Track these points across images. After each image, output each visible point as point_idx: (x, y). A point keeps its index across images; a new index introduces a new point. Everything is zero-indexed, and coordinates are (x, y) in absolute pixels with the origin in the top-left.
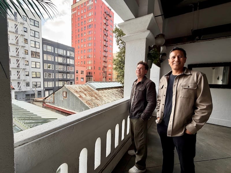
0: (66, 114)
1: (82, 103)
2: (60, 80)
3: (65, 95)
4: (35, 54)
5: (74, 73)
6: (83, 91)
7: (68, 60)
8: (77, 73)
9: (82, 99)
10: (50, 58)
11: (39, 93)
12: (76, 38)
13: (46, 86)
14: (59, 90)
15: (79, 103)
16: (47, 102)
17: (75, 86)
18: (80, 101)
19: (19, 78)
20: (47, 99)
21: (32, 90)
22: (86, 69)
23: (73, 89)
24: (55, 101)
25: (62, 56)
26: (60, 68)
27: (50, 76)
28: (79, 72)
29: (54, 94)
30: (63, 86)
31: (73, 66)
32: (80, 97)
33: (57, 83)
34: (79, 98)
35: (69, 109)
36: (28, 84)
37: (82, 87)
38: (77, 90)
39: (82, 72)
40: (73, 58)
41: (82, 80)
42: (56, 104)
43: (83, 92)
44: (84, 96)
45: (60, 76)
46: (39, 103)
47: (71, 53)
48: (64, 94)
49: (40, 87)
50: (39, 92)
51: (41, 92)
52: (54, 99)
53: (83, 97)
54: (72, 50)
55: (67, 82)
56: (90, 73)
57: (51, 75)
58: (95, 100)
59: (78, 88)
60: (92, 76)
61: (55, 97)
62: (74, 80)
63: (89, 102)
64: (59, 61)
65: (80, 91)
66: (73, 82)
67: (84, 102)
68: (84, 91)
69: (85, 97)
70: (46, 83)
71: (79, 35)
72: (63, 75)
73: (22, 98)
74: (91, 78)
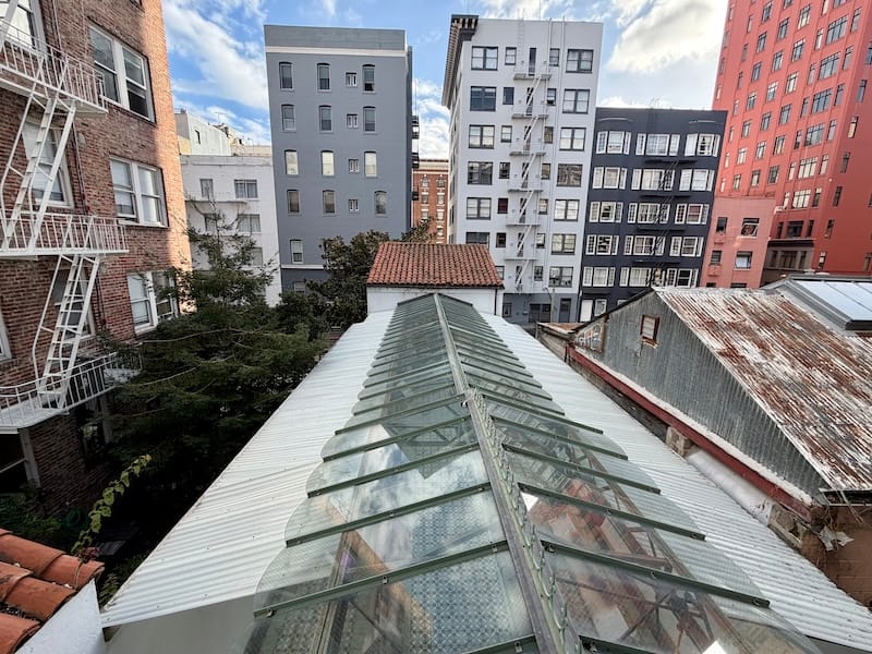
0: (643, 414)
1: (732, 386)
2: (636, 262)
3: (649, 333)
4: (568, 174)
5: (703, 231)
6: (749, 323)
7: (686, 174)
8: (720, 228)
9: (742, 370)
10: (613, 179)
11: (566, 302)
12: (743, 61)
13: (587, 284)
14: (628, 307)
15: (719, 385)
16: (578, 344)
17: (704, 297)
18: (727, 373)
19: (520, 254)
20: (581, 332)
21: (546, 292)
22: (777, 209)
23: (692, 308)
24: (606, 348)
25: (660, 161)
26: (645, 213)
27: (604, 247)
28: (734, 226)
29: (608, 318)
30: (648, 290)
31: (707, 197)
32: (731, 353)
33: (625, 273)
34: (721, 360)
35: (658, 397)
36: (538, 274)
37: (749, 300)
38: (717, 319)
39: (749, 226)
40: (711, 164)
41: (742, 263)
42: (609, 359)
43: (747, 331)
44: (752, 354)
45: (638, 247)
46: (558, 340)
47: (707, 140)
48: (646, 325)
49: (569, 284)
50: (563, 300)
51: (570, 300)
52: (604, 338)
53: (748, 357)
54: (714, 122)
55: (664, 269)
56: (796, 227)
57: (608, 242)
58: (835, 393)
59: (722, 305)
60: (810, 244)
61: (608, 333)
62: (698, 263)
63: (782, 395)
64: (646, 187)
65: (733, 326)
66: (694, 274)
67: (746, 383)
68: (754, 326)
69: (760, 360)
70: (588, 272)
71: (762, 37)
72: (651, 243)
73: (520, 312)
74: (799, 255)
